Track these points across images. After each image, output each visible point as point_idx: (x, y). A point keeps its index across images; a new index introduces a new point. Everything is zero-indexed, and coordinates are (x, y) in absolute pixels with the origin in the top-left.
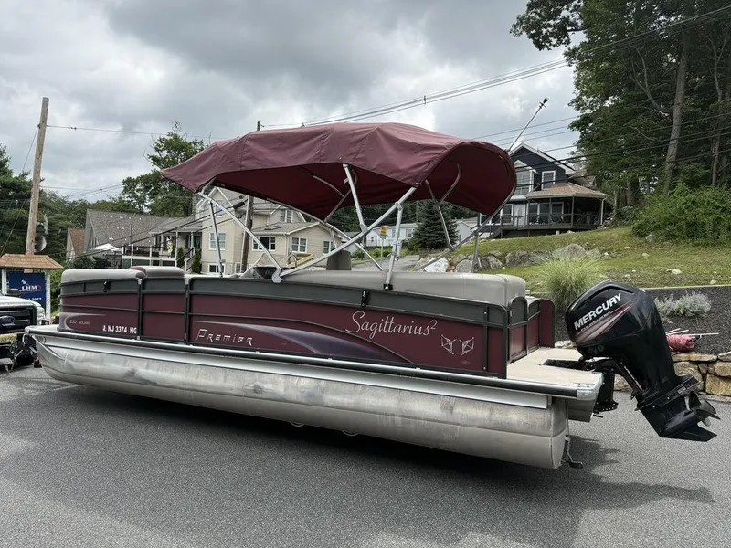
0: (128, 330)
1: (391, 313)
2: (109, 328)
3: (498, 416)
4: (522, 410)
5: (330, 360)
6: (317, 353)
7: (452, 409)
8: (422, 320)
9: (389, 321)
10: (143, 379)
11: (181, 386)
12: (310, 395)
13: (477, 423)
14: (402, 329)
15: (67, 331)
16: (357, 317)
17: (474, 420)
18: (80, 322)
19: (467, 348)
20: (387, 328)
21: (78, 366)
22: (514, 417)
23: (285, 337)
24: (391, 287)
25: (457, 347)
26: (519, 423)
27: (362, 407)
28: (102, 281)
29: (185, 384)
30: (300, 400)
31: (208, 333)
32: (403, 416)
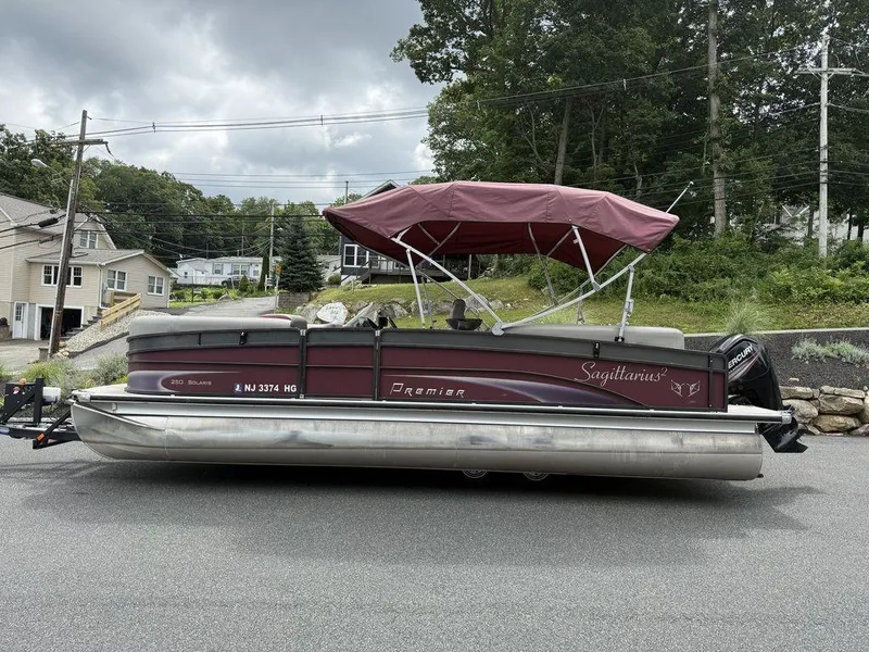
0: (281, 388)
1: (622, 363)
2: (248, 388)
3: (720, 442)
4: (736, 436)
5: (560, 408)
6: (543, 401)
7: (681, 441)
8: (653, 367)
9: (621, 369)
10: (310, 443)
11: (371, 445)
12: (538, 441)
13: (704, 450)
14: (634, 376)
15: (169, 394)
16: (587, 368)
17: (702, 448)
18: (190, 382)
19: (694, 390)
20: (619, 376)
21: (188, 436)
22: (733, 442)
23: (503, 388)
24: (623, 339)
25: (685, 390)
26: (737, 446)
27: (596, 448)
28: (237, 332)
29: (377, 442)
30: (527, 447)
31: (404, 388)
32: (638, 452)
